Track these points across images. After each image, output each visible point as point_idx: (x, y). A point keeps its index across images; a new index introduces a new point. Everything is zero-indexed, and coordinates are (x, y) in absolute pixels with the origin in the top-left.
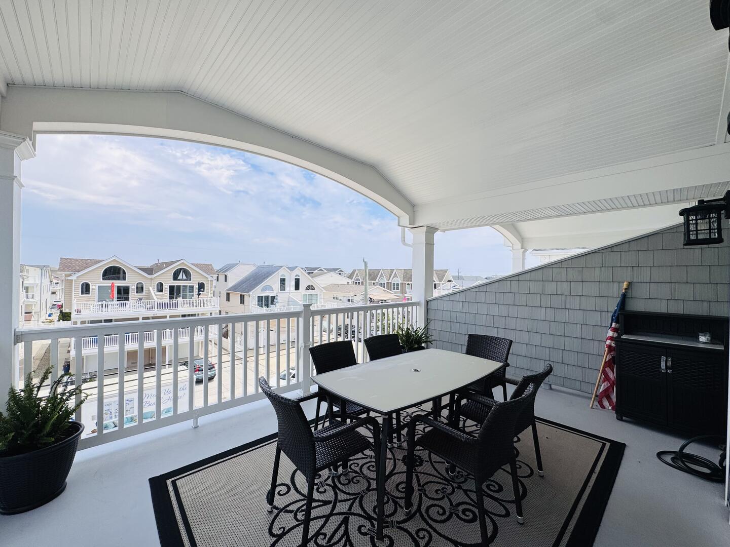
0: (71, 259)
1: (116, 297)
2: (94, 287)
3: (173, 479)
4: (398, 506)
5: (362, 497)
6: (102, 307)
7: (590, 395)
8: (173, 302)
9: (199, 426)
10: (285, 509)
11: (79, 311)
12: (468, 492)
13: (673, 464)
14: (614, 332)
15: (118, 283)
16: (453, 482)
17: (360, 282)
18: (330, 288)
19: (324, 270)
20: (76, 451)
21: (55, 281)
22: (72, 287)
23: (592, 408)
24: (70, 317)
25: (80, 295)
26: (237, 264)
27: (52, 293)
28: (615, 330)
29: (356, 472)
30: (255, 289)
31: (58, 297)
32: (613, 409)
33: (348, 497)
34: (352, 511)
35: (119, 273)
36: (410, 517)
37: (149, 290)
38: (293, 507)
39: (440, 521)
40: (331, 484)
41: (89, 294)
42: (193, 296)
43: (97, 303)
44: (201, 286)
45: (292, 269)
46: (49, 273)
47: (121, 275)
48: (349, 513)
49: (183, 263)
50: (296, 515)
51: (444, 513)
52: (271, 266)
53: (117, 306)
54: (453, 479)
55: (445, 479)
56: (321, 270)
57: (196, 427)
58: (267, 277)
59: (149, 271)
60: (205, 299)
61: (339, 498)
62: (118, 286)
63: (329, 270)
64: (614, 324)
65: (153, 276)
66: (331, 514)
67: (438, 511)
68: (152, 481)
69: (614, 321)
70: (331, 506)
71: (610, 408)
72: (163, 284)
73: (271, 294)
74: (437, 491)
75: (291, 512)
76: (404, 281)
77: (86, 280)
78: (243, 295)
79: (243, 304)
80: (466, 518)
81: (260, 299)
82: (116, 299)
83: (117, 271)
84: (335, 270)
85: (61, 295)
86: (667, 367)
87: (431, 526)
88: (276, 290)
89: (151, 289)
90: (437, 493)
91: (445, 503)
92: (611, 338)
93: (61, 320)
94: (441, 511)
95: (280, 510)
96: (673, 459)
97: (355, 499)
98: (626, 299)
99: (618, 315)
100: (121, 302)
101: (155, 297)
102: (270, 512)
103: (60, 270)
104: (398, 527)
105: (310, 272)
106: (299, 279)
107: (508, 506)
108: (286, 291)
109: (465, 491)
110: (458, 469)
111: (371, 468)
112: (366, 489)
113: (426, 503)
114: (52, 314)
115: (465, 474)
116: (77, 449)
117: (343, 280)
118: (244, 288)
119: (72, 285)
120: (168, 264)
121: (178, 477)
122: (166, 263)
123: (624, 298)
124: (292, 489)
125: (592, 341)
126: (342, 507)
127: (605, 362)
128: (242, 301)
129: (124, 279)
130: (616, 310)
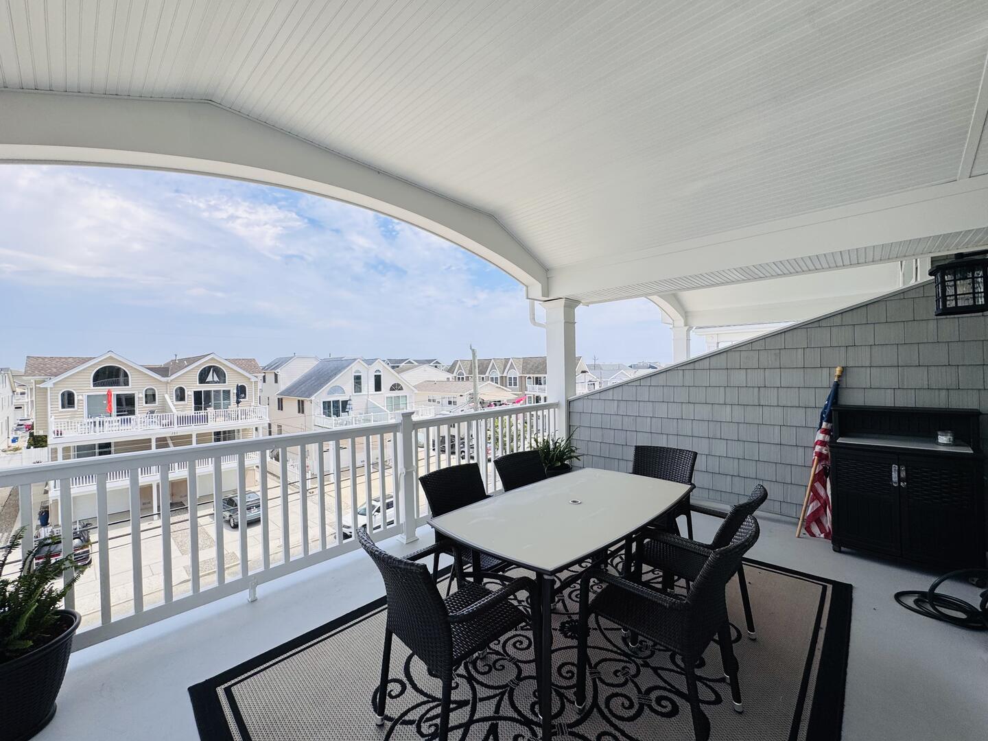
0: (44, 358)
1: (116, 410)
2: (80, 397)
3: (226, 685)
4: (565, 700)
5: (512, 690)
6: (95, 425)
7: (794, 520)
8: (201, 414)
9: (258, 598)
10: (401, 720)
11: (59, 433)
12: (659, 671)
13: (918, 609)
14: (826, 434)
15: (117, 390)
16: (635, 657)
17: (464, 377)
18: (423, 386)
19: (413, 362)
20: (69, 653)
21: (19, 390)
22: (46, 398)
23: (799, 537)
24: (46, 442)
25: (60, 409)
26: (292, 357)
27: (16, 408)
28: (826, 432)
29: (497, 653)
30: (319, 392)
31: (26, 414)
32: (826, 537)
33: (491, 692)
34: (501, 713)
35: (117, 376)
36: (584, 716)
37: (164, 398)
38: (414, 715)
39: (628, 717)
40: (464, 673)
41: (74, 407)
42: (230, 405)
43: (86, 420)
44: (241, 391)
45: (370, 362)
46: (9, 377)
47: (121, 379)
48: (497, 718)
49: (212, 359)
50: (419, 727)
51: (631, 706)
52: (340, 359)
53: (117, 424)
54: (634, 652)
55: (625, 654)
56: (410, 362)
57: (254, 601)
58: (336, 374)
59: (164, 371)
60: (247, 408)
61: (479, 695)
62: (118, 395)
63: (421, 362)
64: (824, 424)
65: (169, 379)
66: (471, 721)
67: (623, 704)
68: (194, 691)
69: (825, 419)
70: (469, 708)
71: (822, 536)
72: (184, 390)
73: (341, 398)
74: (616, 673)
75: (411, 722)
76: (523, 374)
77: (67, 387)
78: (303, 401)
79: (303, 412)
80: (664, 710)
81: (326, 405)
82: (116, 414)
83: (114, 374)
84: (429, 362)
85: (30, 410)
86: (900, 479)
87: (616, 728)
88: (348, 392)
89: (167, 397)
90: (617, 676)
91: (629, 690)
92: (822, 443)
93: (32, 447)
94: (627, 703)
95: (396, 722)
96: (916, 602)
97: (502, 694)
98: (839, 390)
99: (831, 411)
100: (123, 417)
101: (173, 408)
102: (381, 726)
103: (26, 374)
104: (571, 734)
105: (395, 365)
106: (380, 376)
107: (717, 686)
108: (363, 392)
109: (655, 670)
110: (640, 638)
111: (518, 645)
112: (516, 678)
113: (604, 691)
114: (17, 438)
115: (650, 643)
116: (72, 649)
117: (443, 376)
118: (302, 391)
119: (46, 395)
120: (191, 361)
121: (233, 682)
122: (187, 359)
123: (837, 388)
124: (409, 686)
125: (795, 448)
126: (486, 709)
127: (815, 475)
128: (301, 409)
129: (126, 384)
130: (827, 404)
